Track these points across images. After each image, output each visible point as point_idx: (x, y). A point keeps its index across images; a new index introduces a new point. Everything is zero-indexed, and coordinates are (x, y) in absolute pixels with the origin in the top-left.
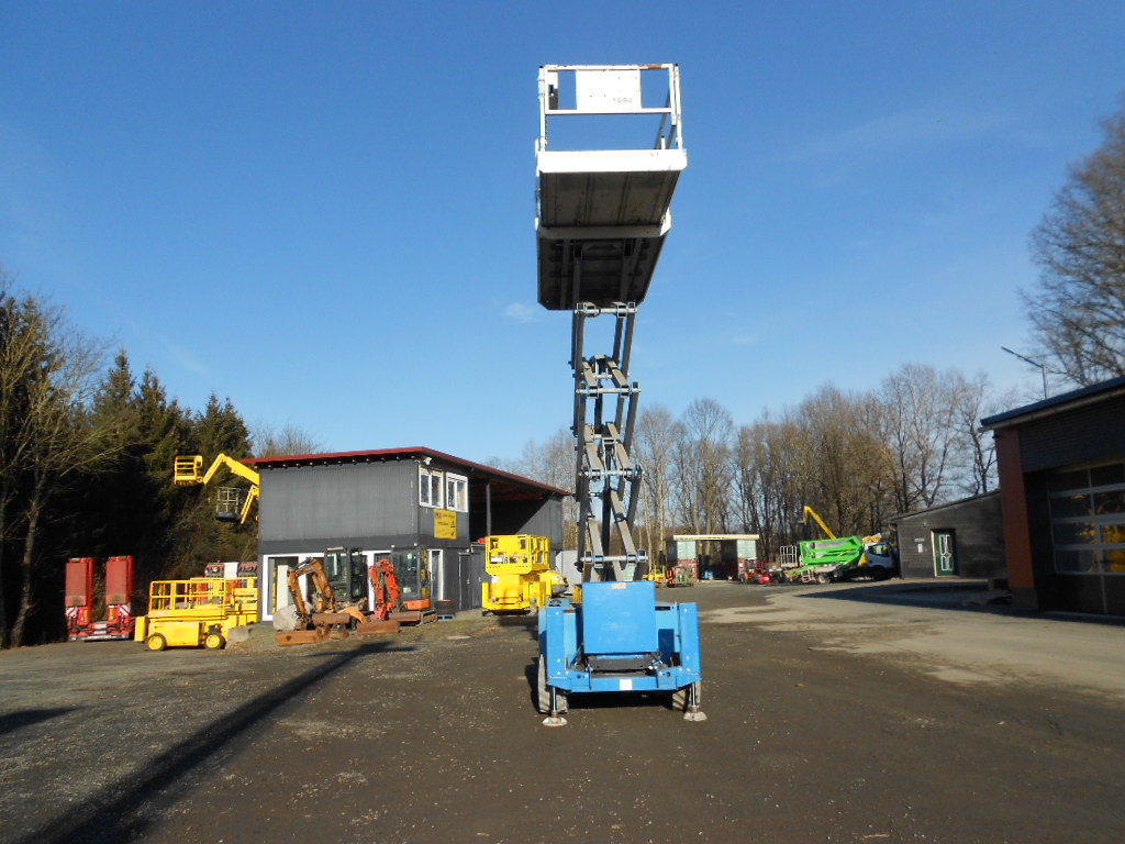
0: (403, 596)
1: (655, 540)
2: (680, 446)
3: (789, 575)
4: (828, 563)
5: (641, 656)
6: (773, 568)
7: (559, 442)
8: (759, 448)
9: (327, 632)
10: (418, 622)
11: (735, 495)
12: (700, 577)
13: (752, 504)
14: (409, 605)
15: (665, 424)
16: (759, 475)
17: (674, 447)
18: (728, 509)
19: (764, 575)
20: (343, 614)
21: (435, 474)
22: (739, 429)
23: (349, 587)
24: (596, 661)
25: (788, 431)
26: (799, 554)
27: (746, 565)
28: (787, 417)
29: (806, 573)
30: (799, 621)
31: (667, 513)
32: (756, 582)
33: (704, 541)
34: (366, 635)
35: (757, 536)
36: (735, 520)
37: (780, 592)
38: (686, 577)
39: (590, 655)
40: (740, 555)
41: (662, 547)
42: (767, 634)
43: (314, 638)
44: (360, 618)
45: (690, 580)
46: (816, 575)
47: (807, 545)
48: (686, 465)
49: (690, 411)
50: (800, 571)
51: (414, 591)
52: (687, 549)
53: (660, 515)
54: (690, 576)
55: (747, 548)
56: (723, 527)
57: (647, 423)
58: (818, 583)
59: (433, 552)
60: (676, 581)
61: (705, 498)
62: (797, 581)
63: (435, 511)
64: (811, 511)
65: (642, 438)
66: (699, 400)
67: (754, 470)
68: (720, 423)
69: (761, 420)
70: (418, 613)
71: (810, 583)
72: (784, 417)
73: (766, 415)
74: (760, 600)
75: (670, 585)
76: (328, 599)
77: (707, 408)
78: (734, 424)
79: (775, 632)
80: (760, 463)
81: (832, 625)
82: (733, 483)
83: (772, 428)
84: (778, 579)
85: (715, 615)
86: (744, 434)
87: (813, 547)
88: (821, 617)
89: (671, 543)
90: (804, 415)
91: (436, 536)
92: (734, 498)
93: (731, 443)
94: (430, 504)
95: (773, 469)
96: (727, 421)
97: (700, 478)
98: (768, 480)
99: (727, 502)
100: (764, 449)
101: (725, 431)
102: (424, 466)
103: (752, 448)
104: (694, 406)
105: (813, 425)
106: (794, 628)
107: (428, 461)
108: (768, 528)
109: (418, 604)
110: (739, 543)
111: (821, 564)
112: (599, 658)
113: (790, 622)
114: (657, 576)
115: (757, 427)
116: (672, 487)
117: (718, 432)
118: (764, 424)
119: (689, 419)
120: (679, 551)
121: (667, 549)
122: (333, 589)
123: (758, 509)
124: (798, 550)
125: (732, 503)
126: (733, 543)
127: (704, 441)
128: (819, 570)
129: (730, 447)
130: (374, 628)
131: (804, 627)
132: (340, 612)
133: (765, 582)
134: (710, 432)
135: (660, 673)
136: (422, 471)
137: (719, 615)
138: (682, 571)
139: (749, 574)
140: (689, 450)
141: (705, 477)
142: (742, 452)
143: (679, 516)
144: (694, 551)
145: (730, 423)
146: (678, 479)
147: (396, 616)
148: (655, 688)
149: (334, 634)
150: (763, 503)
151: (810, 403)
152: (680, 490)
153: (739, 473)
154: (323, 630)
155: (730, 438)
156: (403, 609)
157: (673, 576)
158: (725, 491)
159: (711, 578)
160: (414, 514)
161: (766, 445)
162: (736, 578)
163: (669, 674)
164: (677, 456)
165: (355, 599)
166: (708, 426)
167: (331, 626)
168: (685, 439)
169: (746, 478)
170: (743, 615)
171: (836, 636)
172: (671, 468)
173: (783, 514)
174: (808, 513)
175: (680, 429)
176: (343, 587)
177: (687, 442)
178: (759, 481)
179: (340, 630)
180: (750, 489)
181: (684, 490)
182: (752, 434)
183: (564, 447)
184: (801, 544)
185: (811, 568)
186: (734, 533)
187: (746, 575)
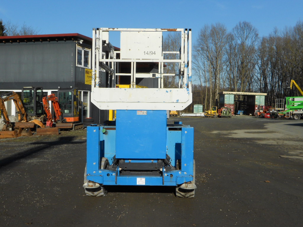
0: (64, 115)
1: (214, 94)
2: (230, 46)
3: (280, 114)
4: (300, 109)
5: (156, 162)
6: (272, 111)
7: (167, 41)
8: (271, 49)
9: (20, 132)
10: (72, 129)
11: (257, 73)
12: (236, 113)
13: (265, 78)
14: (68, 119)
15: (223, 34)
16: (270, 63)
17: (227, 47)
18: (253, 80)
19: (268, 114)
20: (31, 123)
21: (86, 49)
22: (261, 39)
23: (35, 108)
24: (124, 163)
25: (287, 41)
26: (285, 103)
27: (258, 108)
28: (287, 33)
29: (288, 113)
30: (278, 139)
31: (221, 80)
32: (263, 117)
33: (239, 95)
34: (41, 135)
35: (266, 94)
36: (255, 86)
37: (273, 122)
38: (228, 113)
39: (121, 159)
40: (256, 103)
41: (217, 97)
42: (258, 146)
43: (13, 135)
44: (40, 125)
45: (230, 115)
46: (293, 115)
47: (291, 99)
48: (233, 56)
49: (237, 28)
50: (285, 112)
51: (70, 112)
52: (229, 99)
53: (217, 81)
54: (230, 113)
55: (260, 99)
56: (249, 89)
57: (213, 33)
58: (294, 119)
59: (84, 92)
60: (222, 115)
61: (241, 73)
62: (283, 118)
63: (86, 70)
64: (294, 82)
65: (211, 41)
66: (242, 22)
67: (268, 60)
68: (252, 35)
69: (273, 34)
70: (71, 124)
71: (290, 119)
72: (285, 33)
73: (275, 32)
74: (261, 126)
75: (219, 116)
76: (23, 115)
77: (245, 27)
78: (259, 36)
79: (263, 145)
80: (271, 57)
81: (297, 142)
82: (257, 67)
83: (279, 39)
84: (274, 116)
85: (233, 133)
86: (264, 41)
87: (293, 100)
88: (291, 137)
89: (222, 96)
90: (296, 32)
91: (86, 83)
92: (256, 74)
93: (257, 45)
94: (82, 66)
95: (277, 60)
96: (255, 34)
97: (240, 63)
98: (274, 66)
99: (253, 76)
100: (273, 49)
101: (254, 39)
102: (79, 44)
103: (268, 49)
104: (239, 25)
105: (300, 38)
106: (274, 143)
107: (81, 42)
108: (272, 91)
109: (72, 119)
110: (256, 97)
111: (296, 109)
112: (126, 161)
113: (273, 139)
114: (213, 111)
115: (271, 38)
116: (225, 67)
117: (250, 40)
118: (274, 36)
119: (235, 32)
120: (225, 100)
121: (219, 98)
122: (26, 110)
123: (268, 80)
124: (285, 101)
125: (255, 77)
126: (254, 97)
127: (243, 44)
128: (295, 112)
129: (256, 47)
130: (46, 131)
131: (281, 142)
132: (30, 121)
133: (267, 117)
134: (246, 39)
135: (166, 175)
136: (78, 47)
137: (236, 133)
138: (226, 110)
139: (260, 113)
140: (234, 49)
141: (242, 63)
142: (262, 51)
143: (228, 82)
144: (233, 100)
145: (257, 35)
146: (228, 63)
147: (60, 125)
148: (162, 185)
149: (24, 133)
150: (271, 78)
151: (300, 26)
152: (228, 69)
153: (259, 61)
154: (18, 131)
155: (256, 43)
156: (64, 122)
157: (221, 112)
158: (252, 70)
159: (241, 114)
160: (72, 71)
161: (274, 47)
162: (253, 115)
163: (172, 175)
164: (229, 51)
165: (38, 115)
166: (245, 36)
167: (23, 129)
168: (233, 42)
169: (262, 65)
170: (248, 134)
171: (297, 149)
172: (225, 57)
173: (280, 84)
174: (293, 83)
175: (231, 37)
176: (32, 108)
177: (234, 44)
178: (270, 66)
179: (27, 131)
180: (265, 70)
181: (230, 69)
182: (268, 41)
183: (170, 44)
184: (287, 98)
185: (291, 111)
186: (255, 92)
187: (258, 113)
